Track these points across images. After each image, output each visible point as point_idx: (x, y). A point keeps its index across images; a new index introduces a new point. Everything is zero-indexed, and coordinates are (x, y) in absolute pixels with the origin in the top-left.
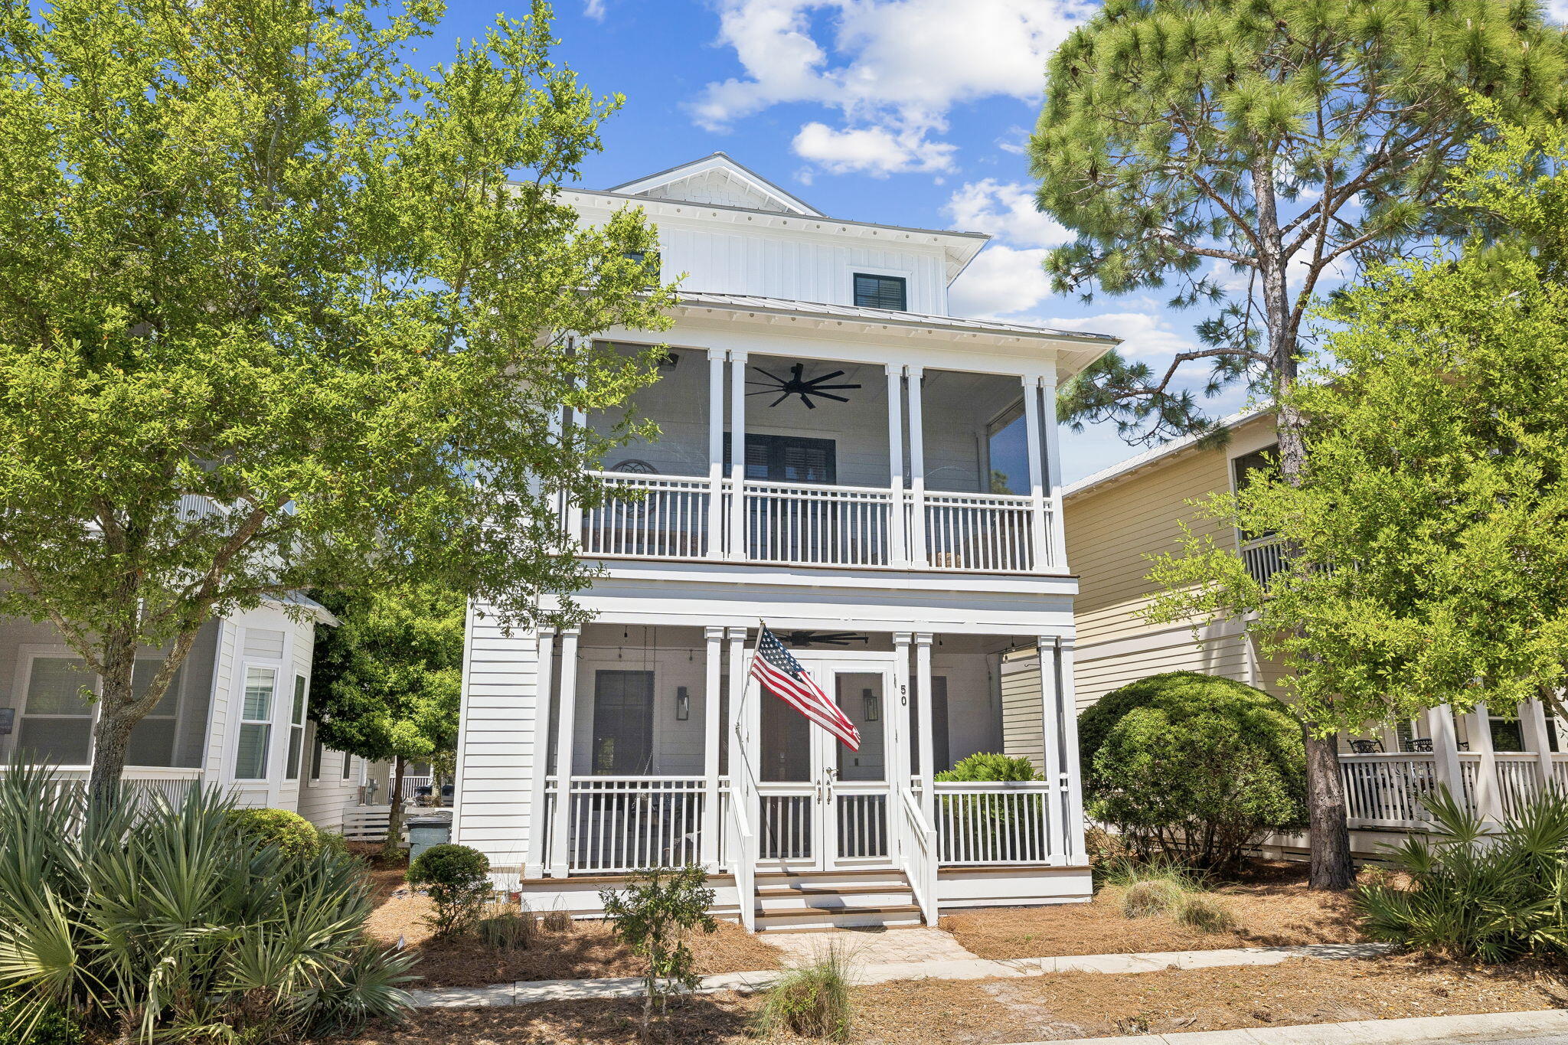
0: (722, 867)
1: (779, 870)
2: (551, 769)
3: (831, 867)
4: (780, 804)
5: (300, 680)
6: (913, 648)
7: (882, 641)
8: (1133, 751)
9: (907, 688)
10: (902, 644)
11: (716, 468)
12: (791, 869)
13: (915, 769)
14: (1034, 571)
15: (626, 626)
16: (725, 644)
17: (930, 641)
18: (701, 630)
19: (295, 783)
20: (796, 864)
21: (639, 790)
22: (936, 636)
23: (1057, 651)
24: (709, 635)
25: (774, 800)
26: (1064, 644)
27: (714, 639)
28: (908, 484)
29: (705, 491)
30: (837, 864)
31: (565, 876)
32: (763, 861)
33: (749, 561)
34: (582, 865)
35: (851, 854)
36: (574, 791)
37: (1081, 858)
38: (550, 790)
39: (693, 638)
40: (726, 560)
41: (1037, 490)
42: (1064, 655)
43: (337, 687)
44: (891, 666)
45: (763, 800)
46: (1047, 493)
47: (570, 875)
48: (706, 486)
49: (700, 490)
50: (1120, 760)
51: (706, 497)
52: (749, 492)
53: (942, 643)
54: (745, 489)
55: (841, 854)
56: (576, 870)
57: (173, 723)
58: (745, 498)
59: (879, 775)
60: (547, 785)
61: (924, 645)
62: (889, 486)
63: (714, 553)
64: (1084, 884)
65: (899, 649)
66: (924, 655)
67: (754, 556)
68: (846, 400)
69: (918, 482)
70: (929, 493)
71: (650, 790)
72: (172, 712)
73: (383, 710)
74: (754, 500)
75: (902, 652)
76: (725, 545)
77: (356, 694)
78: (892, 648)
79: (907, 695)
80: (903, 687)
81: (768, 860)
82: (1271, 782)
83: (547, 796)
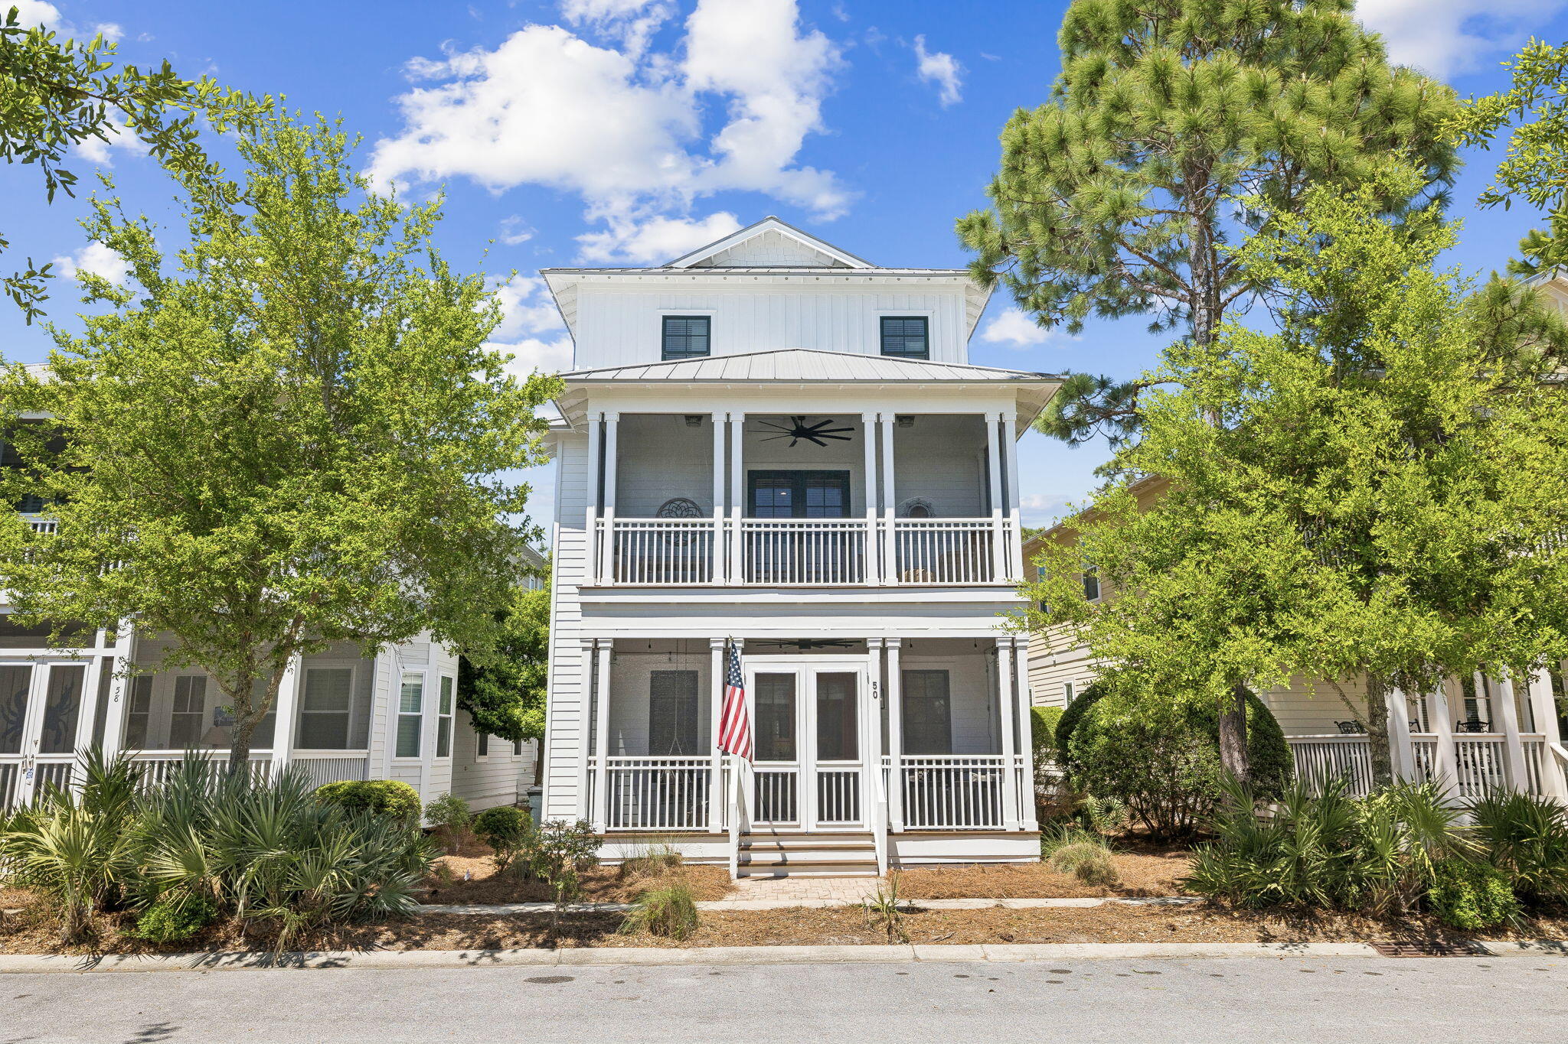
0: (725, 828)
1: (769, 830)
2: (592, 750)
3: (813, 829)
4: (771, 779)
5: (447, 681)
6: (884, 651)
7: (857, 646)
8: (1095, 733)
9: (878, 685)
10: (875, 648)
11: (719, 510)
12: (777, 830)
13: (885, 750)
14: (994, 583)
15: (650, 639)
16: (728, 653)
17: (898, 644)
18: (707, 641)
19: (448, 760)
20: (781, 826)
21: (668, 767)
22: (903, 640)
23: (1014, 650)
24: (713, 645)
25: (767, 775)
26: (1019, 644)
27: (718, 648)
28: (881, 513)
29: (711, 528)
30: (817, 826)
31: (603, 833)
32: (757, 823)
33: (746, 584)
34: (616, 824)
35: (830, 818)
36: (609, 768)
37: (1032, 824)
38: (592, 767)
39: (702, 647)
40: (728, 584)
41: (997, 512)
42: (1020, 653)
43: (479, 684)
44: (864, 667)
45: (757, 775)
46: (1006, 513)
47: (607, 832)
48: (711, 525)
49: (706, 528)
50: (1086, 742)
51: (711, 534)
52: (746, 529)
53: (908, 646)
54: (743, 525)
55: (821, 818)
56: (612, 828)
57: (346, 716)
58: (743, 533)
59: (853, 754)
60: (590, 763)
61: (893, 648)
62: (865, 516)
63: (718, 580)
64: (1032, 847)
65: (871, 651)
66: (893, 656)
67: (750, 580)
68: (849, 439)
69: (890, 512)
70: (899, 520)
71: (677, 767)
72: (346, 707)
73: (517, 701)
74: (750, 534)
75: (875, 655)
76: (727, 572)
77: (494, 689)
78: (866, 651)
79: (878, 690)
80: (875, 684)
81: (762, 823)
82: (1209, 762)
83: (589, 772)
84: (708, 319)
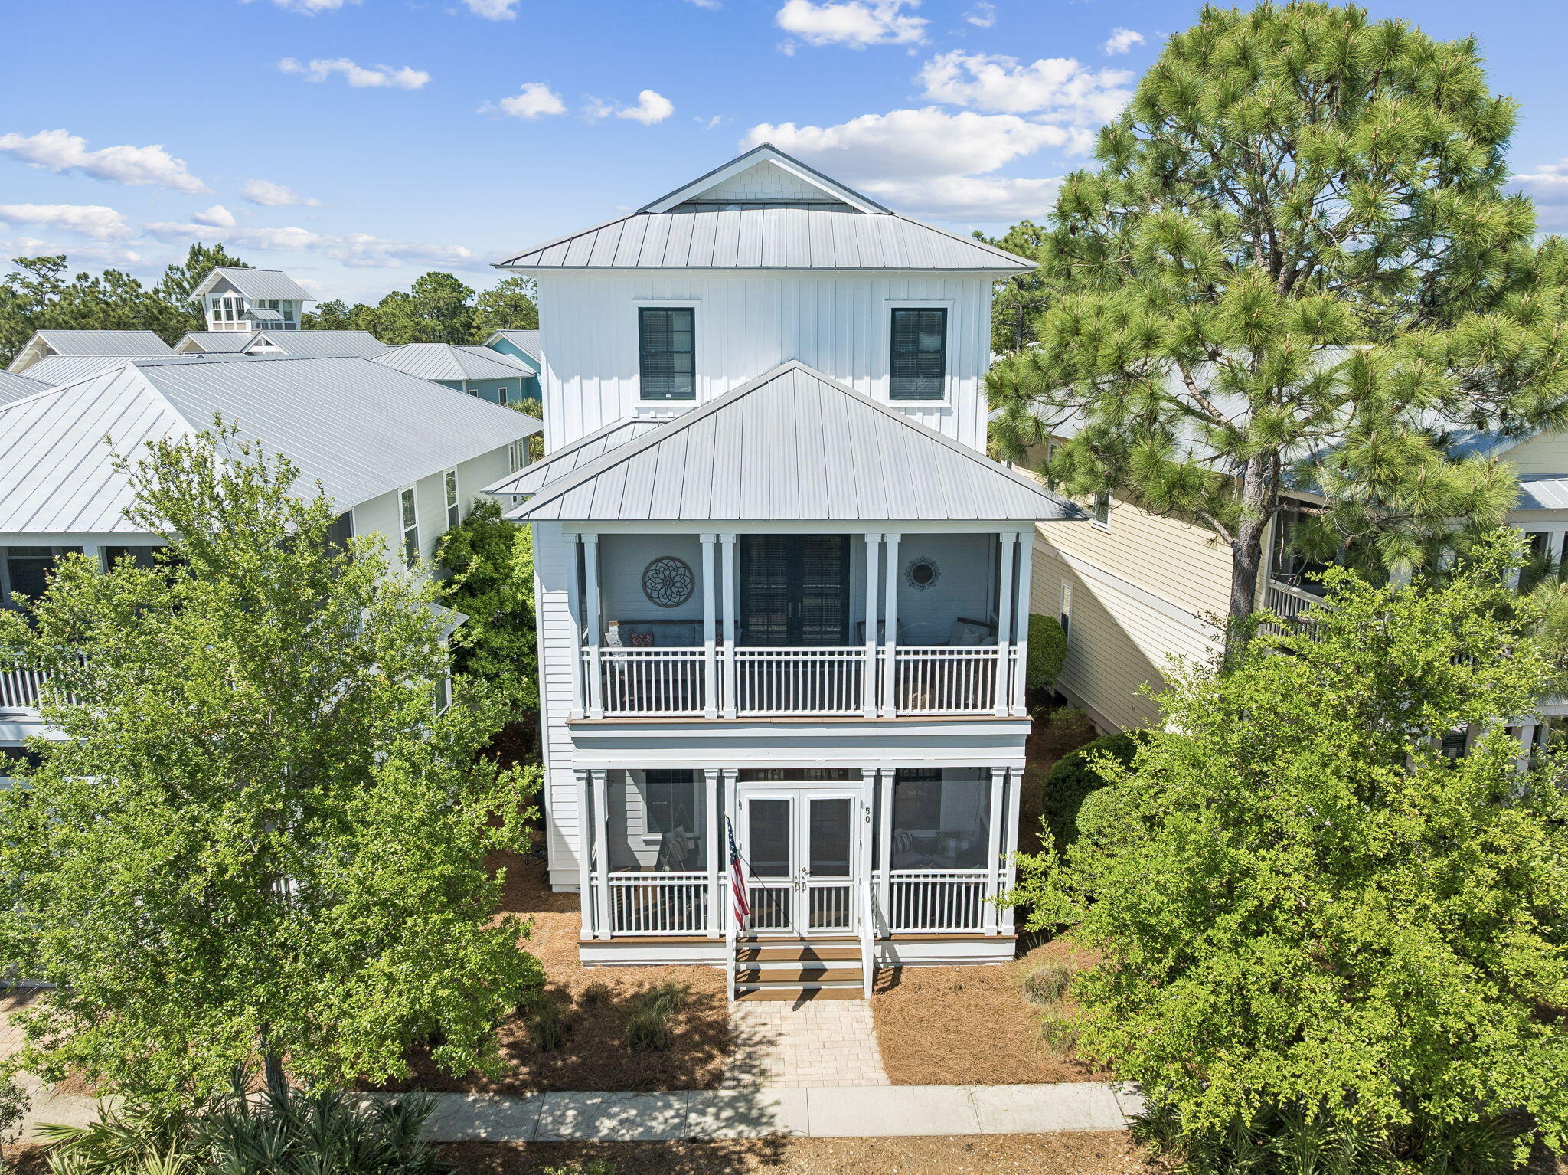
0: (722, 935)
3: (805, 935)
4: (766, 893)
6: (878, 779)
7: (852, 775)
9: (871, 810)
10: (869, 777)
11: (710, 640)
12: (771, 935)
13: (875, 865)
14: (994, 710)
15: (644, 769)
16: (721, 780)
17: (893, 774)
18: (701, 772)
20: (775, 932)
22: (898, 770)
23: (1007, 777)
24: (707, 776)
25: (761, 891)
27: (712, 779)
28: (881, 642)
29: (702, 658)
30: (808, 932)
31: (609, 939)
32: (753, 929)
33: (740, 715)
34: (621, 930)
35: (821, 926)
36: (610, 884)
37: (1009, 928)
38: (594, 883)
40: (721, 719)
41: (1004, 640)
44: (858, 793)
45: (752, 890)
46: (1012, 641)
47: (613, 938)
48: (702, 654)
49: (697, 658)
51: (702, 664)
52: (739, 658)
53: (902, 776)
54: (736, 654)
55: (812, 925)
56: (617, 934)
58: (736, 662)
59: (844, 871)
60: (592, 879)
61: (888, 778)
62: (864, 645)
63: (709, 712)
64: (1007, 950)
65: (865, 780)
66: (887, 785)
69: (890, 640)
70: (900, 649)
74: (743, 663)
75: (868, 784)
76: (720, 705)
78: (861, 778)
79: (871, 816)
80: (867, 810)
81: (757, 930)
83: (592, 887)
84: (691, 311)
